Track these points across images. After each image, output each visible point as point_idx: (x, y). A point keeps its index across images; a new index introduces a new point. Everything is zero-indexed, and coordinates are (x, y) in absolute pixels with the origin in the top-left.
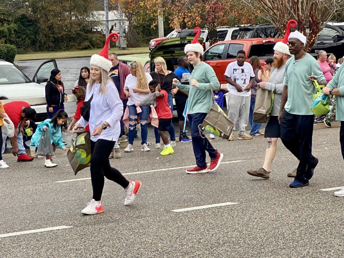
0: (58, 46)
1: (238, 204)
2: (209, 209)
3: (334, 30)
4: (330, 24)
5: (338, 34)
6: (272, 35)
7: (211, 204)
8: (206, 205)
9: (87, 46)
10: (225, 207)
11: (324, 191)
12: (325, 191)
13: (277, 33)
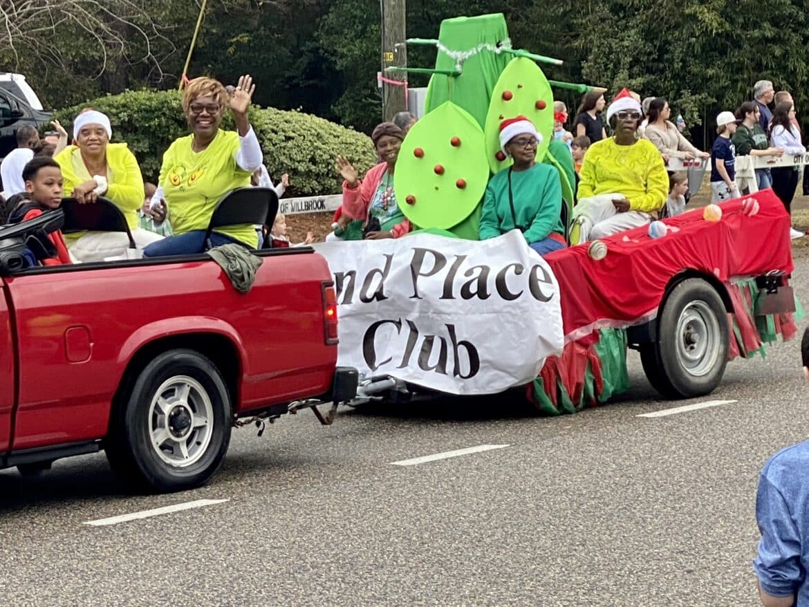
5: (6, 106)
11: (95, 527)
12: (100, 527)
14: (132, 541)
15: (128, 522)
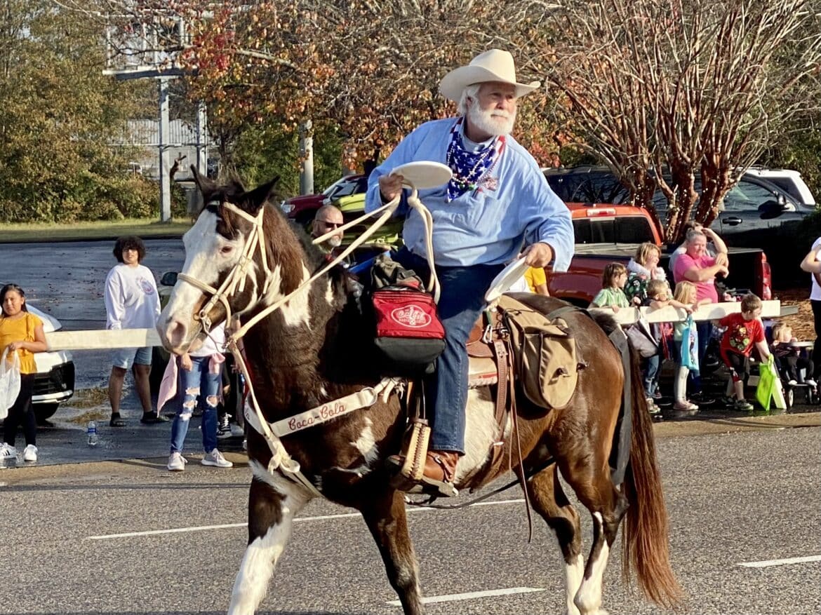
0: (29, 209)
1: (544, 592)
2: (476, 601)
3: (763, 189)
4: (754, 172)
5: (774, 199)
6: (606, 195)
7: (480, 590)
8: (468, 591)
9: (107, 211)
10: (515, 596)
11: (747, 568)
12: (751, 568)
13: (619, 190)
14: (775, 582)
15: (777, 566)
